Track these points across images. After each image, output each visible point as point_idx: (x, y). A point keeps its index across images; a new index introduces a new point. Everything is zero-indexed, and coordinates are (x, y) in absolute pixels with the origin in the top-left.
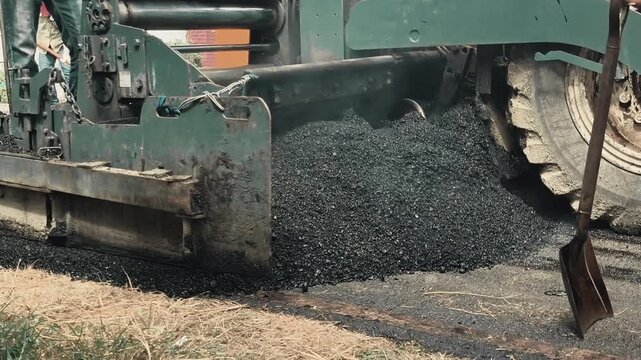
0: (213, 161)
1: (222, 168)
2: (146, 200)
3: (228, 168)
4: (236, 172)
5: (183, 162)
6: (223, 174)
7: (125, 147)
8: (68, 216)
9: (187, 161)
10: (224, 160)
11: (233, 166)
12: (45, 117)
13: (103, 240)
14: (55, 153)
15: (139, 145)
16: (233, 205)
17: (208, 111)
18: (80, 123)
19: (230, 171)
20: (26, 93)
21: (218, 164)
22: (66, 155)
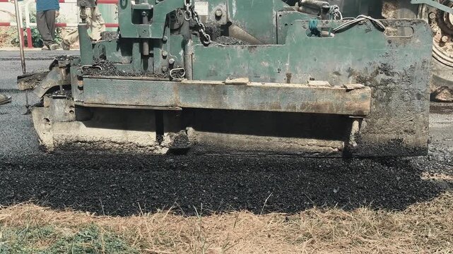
0: (371, 71)
1: (383, 76)
2: (318, 107)
3: (388, 75)
4: (396, 78)
5: (337, 73)
6: (383, 80)
7: (267, 65)
8: (190, 130)
9: (341, 72)
10: (385, 69)
11: (393, 74)
12: (165, 42)
13: (233, 146)
14: (179, 73)
15: (286, 61)
16: (392, 105)
17: (368, 31)
18: (206, 45)
19: (390, 77)
20: (145, 19)
21: (377, 73)
22: (190, 74)
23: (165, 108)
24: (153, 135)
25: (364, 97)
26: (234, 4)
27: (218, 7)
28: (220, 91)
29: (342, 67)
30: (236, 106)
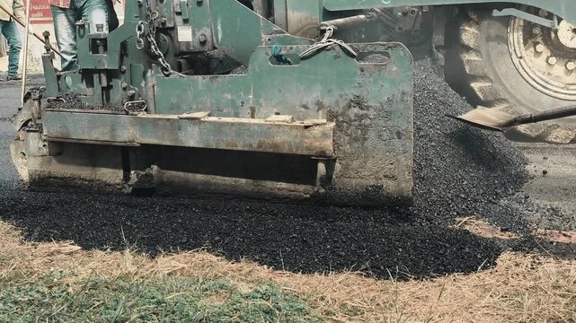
0: (343, 104)
1: (356, 110)
2: (276, 146)
3: (362, 109)
4: (372, 113)
5: (305, 107)
6: (356, 115)
7: (229, 97)
8: (155, 167)
9: (310, 106)
10: (358, 102)
11: (368, 108)
12: (124, 72)
13: (200, 187)
14: (140, 106)
15: (249, 93)
16: (368, 144)
17: (337, 57)
18: (167, 76)
19: (364, 112)
20: (101, 48)
21: (349, 107)
22: (152, 107)
23: (123, 144)
24: (121, 173)
25: (325, 135)
26: (219, 28)
27: (202, 32)
28: (175, 126)
29: (310, 99)
30: (192, 143)
